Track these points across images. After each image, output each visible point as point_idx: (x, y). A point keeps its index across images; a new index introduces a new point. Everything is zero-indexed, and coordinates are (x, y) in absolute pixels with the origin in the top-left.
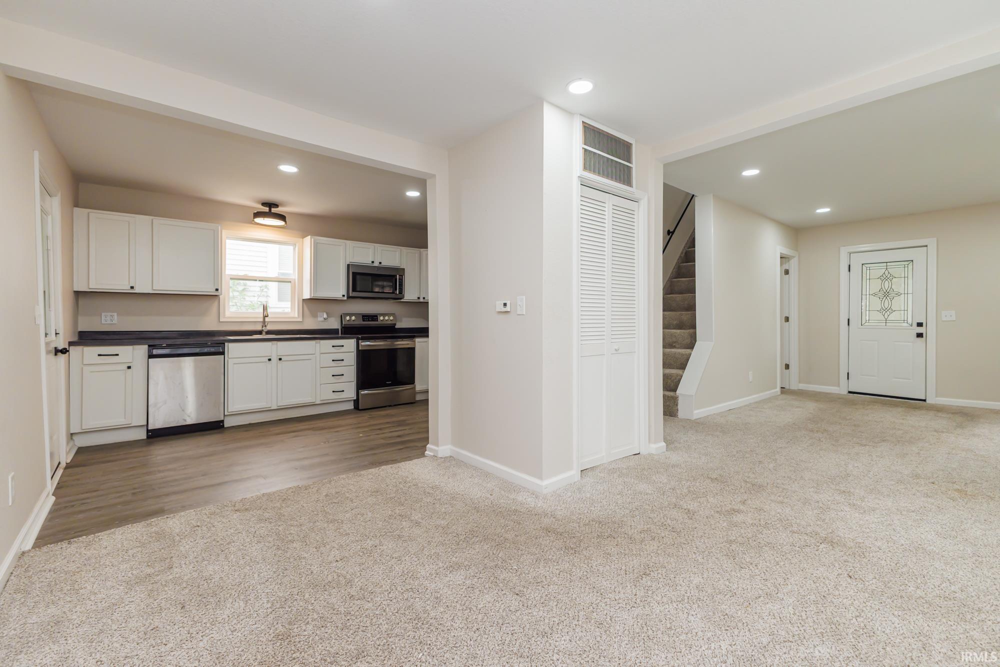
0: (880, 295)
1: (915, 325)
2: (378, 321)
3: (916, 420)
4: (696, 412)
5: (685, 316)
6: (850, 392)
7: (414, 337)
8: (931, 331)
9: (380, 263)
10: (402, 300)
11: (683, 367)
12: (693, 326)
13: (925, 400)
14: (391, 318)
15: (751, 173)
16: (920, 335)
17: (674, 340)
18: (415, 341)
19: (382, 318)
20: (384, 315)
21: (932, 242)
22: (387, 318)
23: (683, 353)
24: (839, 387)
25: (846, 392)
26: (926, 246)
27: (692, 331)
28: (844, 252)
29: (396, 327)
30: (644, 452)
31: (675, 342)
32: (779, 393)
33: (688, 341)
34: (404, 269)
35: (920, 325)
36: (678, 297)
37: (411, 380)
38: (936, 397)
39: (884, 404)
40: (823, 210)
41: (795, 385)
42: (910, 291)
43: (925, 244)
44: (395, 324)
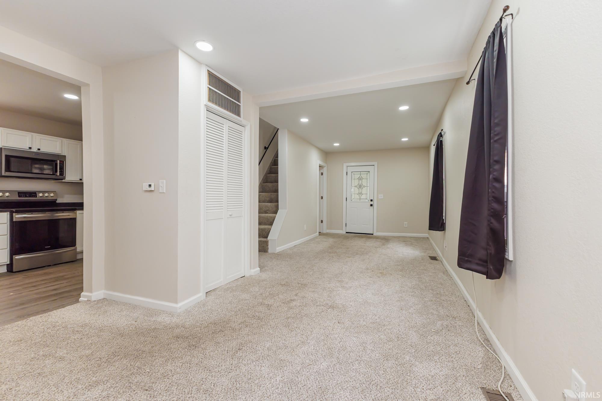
0: (358, 187)
1: (370, 200)
2: (36, 197)
3: (370, 243)
4: (277, 249)
5: (273, 195)
6: (347, 233)
7: (75, 210)
8: (375, 203)
9: (39, 149)
10: (63, 181)
11: (271, 224)
12: (277, 201)
13: (373, 234)
14: (52, 195)
15: (304, 120)
16: (371, 205)
17: (267, 209)
18: (76, 213)
19: (41, 195)
20: (44, 192)
21: (376, 163)
22: (46, 195)
23: (272, 216)
24: (342, 230)
25: (345, 233)
26: (374, 165)
27: (276, 204)
28: (345, 165)
29: (57, 202)
30: (247, 275)
31: (267, 210)
32: (318, 235)
33: (275, 209)
34: (65, 156)
35: (372, 200)
36: (270, 185)
37: (72, 243)
38: (377, 232)
39: (359, 237)
40: (336, 145)
41: (325, 231)
42: (368, 186)
43: (373, 165)
44: (56, 200)
